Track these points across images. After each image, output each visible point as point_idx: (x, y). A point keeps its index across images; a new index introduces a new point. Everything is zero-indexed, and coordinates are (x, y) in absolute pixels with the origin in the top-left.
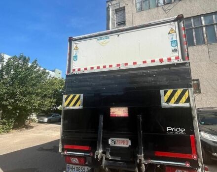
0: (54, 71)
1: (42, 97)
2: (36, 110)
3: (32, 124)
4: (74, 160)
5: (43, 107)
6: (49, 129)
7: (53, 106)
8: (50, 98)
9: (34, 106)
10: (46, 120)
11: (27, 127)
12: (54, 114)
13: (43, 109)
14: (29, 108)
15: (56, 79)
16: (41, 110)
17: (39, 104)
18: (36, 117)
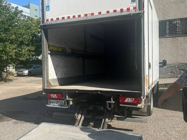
0: (28, 7)
1: (18, 45)
2: (13, 61)
3: (10, 77)
4: (54, 96)
5: (20, 57)
6: (31, 82)
7: (33, 56)
8: (28, 45)
9: (10, 56)
10: (26, 72)
11: (6, 80)
12: (35, 66)
13: (21, 59)
14: (5, 58)
15: (32, 19)
16: (19, 60)
17: (16, 53)
18: (14, 70)
